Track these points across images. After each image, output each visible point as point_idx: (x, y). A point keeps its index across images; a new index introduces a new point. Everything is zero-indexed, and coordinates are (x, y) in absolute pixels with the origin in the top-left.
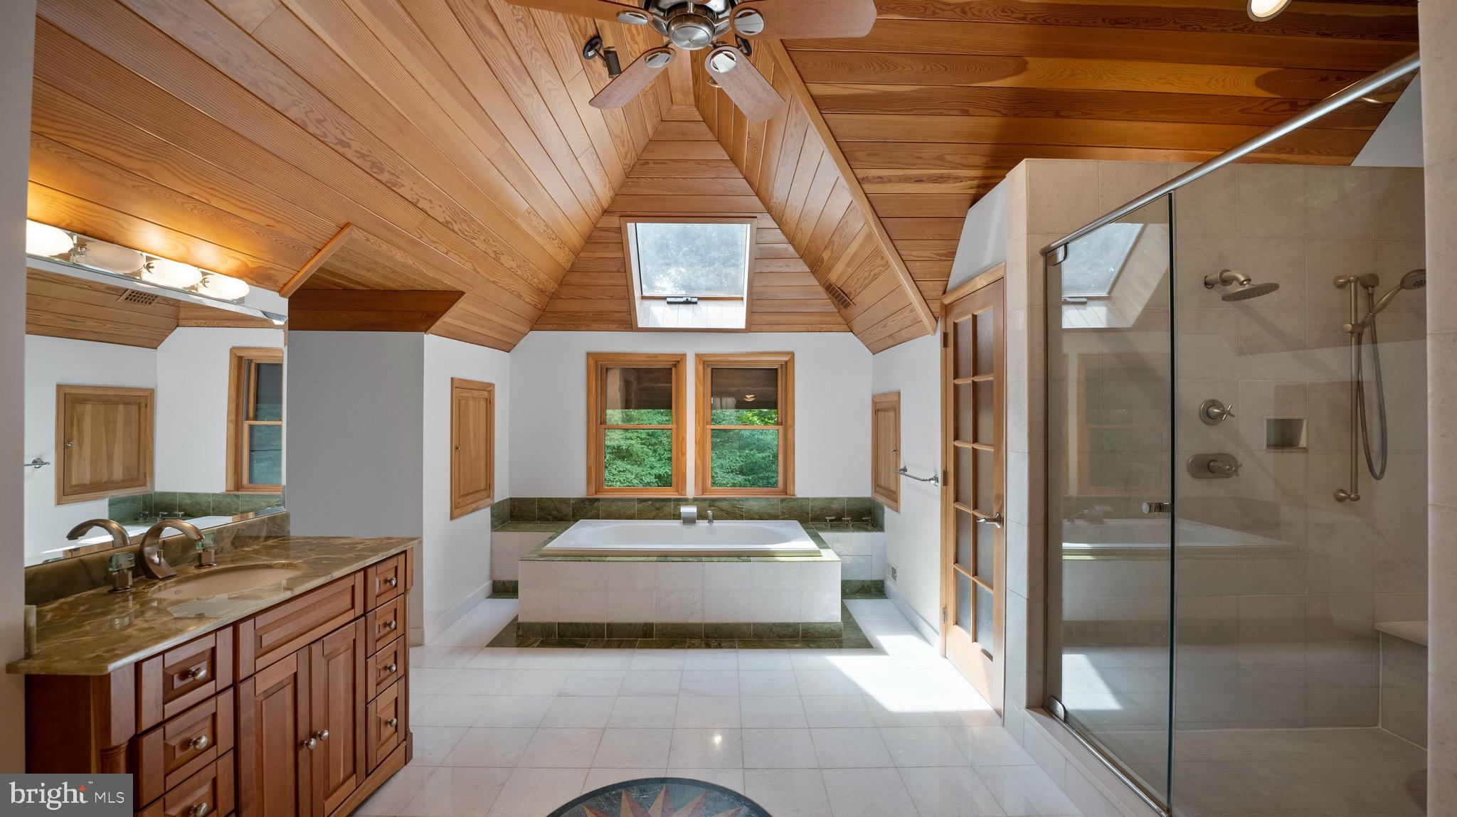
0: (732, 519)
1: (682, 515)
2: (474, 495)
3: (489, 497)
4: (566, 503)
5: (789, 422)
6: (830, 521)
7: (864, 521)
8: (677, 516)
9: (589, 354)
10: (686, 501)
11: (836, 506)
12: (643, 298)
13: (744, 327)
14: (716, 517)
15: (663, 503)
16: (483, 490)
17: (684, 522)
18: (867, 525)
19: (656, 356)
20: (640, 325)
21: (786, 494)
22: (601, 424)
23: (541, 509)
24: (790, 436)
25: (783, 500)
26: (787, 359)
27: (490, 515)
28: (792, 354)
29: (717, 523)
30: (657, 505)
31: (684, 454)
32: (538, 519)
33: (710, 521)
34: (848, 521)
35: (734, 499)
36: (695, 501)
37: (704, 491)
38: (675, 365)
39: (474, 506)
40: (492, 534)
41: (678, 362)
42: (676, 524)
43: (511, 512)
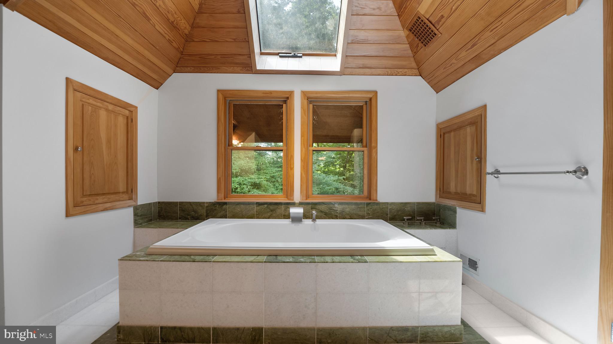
0: (329, 218)
1: (291, 215)
2: (108, 196)
3: (131, 199)
4: (201, 206)
5: (373, 145)
6: (407, 219)
7: (434, 220)
8: (287, 216)
9: (218, 91)
10: (293, 204)
11: (409, 208)
12: (262, 54)
13: (339, 70)
14: (318, 217)
15: (276, 206)
16: (123, 193)
17: (292, 221)
18: (436, 223)
19: (271, 92)
20: (258, 68)
21: (370, 199)
22: (229, 146)
23: (182, 210)
24: (374, 154)
25: (368, 204)
26: (371, 96)
27: (133, 215)
28: (376, 93)
29: (319, 222)
30: (272, 207)
31: (292, 169)
32: (180, 218)
33: (314, 220)
34: (421, 220)
35: (331, 203)
36: (301, 204)
37: (307, 197)
38: (286, 101)
39: (108, 205)
40: (134, 230)
41: (288, 98)
42: (287, 222)
43: (159, 212)
